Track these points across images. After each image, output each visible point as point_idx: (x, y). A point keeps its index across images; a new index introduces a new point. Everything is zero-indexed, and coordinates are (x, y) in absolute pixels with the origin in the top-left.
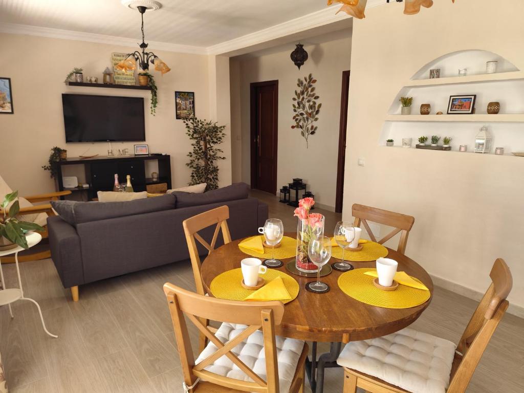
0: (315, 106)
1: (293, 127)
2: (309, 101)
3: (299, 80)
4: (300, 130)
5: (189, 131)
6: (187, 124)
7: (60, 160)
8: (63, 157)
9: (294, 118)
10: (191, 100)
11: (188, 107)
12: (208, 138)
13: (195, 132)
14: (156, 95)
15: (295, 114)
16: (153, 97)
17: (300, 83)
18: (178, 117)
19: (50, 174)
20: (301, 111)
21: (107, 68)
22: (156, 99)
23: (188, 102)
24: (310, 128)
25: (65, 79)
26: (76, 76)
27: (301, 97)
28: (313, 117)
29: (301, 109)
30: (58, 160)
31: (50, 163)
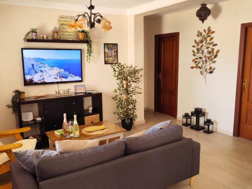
0: (213, 52)
1: (192, 68)
2: (208, 48)
3: (199, 32)
4: (199, 70)
5: (115, 74)
6: (114, 69)
7: (20, 100)
8: (21, 98)
9: (193, 60)
10: (115, 50)
11: (113, 55)
12: (129, 78)
13: (120, 74)
14: (91, 47)
15: (194, 58)
16: (88, 48)
17: (200, 34)
18: (106, 63)
19: (12, 111)
20: (200, 55)
21: (55, 27)
22: (91, 50)
23: (113, 51)
24: (208, 68)
25: (24, 37)
26: (32, 35)
27: (200, 45)
28: (212, 60)
29: (200, 54)
30: (18, 101)
31: (13, 103)
